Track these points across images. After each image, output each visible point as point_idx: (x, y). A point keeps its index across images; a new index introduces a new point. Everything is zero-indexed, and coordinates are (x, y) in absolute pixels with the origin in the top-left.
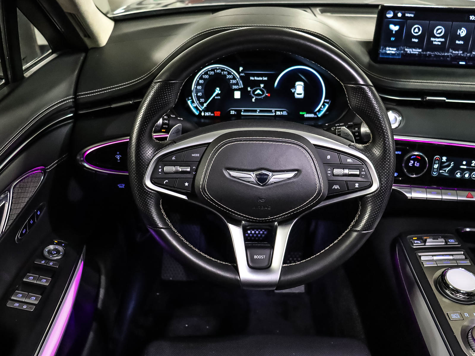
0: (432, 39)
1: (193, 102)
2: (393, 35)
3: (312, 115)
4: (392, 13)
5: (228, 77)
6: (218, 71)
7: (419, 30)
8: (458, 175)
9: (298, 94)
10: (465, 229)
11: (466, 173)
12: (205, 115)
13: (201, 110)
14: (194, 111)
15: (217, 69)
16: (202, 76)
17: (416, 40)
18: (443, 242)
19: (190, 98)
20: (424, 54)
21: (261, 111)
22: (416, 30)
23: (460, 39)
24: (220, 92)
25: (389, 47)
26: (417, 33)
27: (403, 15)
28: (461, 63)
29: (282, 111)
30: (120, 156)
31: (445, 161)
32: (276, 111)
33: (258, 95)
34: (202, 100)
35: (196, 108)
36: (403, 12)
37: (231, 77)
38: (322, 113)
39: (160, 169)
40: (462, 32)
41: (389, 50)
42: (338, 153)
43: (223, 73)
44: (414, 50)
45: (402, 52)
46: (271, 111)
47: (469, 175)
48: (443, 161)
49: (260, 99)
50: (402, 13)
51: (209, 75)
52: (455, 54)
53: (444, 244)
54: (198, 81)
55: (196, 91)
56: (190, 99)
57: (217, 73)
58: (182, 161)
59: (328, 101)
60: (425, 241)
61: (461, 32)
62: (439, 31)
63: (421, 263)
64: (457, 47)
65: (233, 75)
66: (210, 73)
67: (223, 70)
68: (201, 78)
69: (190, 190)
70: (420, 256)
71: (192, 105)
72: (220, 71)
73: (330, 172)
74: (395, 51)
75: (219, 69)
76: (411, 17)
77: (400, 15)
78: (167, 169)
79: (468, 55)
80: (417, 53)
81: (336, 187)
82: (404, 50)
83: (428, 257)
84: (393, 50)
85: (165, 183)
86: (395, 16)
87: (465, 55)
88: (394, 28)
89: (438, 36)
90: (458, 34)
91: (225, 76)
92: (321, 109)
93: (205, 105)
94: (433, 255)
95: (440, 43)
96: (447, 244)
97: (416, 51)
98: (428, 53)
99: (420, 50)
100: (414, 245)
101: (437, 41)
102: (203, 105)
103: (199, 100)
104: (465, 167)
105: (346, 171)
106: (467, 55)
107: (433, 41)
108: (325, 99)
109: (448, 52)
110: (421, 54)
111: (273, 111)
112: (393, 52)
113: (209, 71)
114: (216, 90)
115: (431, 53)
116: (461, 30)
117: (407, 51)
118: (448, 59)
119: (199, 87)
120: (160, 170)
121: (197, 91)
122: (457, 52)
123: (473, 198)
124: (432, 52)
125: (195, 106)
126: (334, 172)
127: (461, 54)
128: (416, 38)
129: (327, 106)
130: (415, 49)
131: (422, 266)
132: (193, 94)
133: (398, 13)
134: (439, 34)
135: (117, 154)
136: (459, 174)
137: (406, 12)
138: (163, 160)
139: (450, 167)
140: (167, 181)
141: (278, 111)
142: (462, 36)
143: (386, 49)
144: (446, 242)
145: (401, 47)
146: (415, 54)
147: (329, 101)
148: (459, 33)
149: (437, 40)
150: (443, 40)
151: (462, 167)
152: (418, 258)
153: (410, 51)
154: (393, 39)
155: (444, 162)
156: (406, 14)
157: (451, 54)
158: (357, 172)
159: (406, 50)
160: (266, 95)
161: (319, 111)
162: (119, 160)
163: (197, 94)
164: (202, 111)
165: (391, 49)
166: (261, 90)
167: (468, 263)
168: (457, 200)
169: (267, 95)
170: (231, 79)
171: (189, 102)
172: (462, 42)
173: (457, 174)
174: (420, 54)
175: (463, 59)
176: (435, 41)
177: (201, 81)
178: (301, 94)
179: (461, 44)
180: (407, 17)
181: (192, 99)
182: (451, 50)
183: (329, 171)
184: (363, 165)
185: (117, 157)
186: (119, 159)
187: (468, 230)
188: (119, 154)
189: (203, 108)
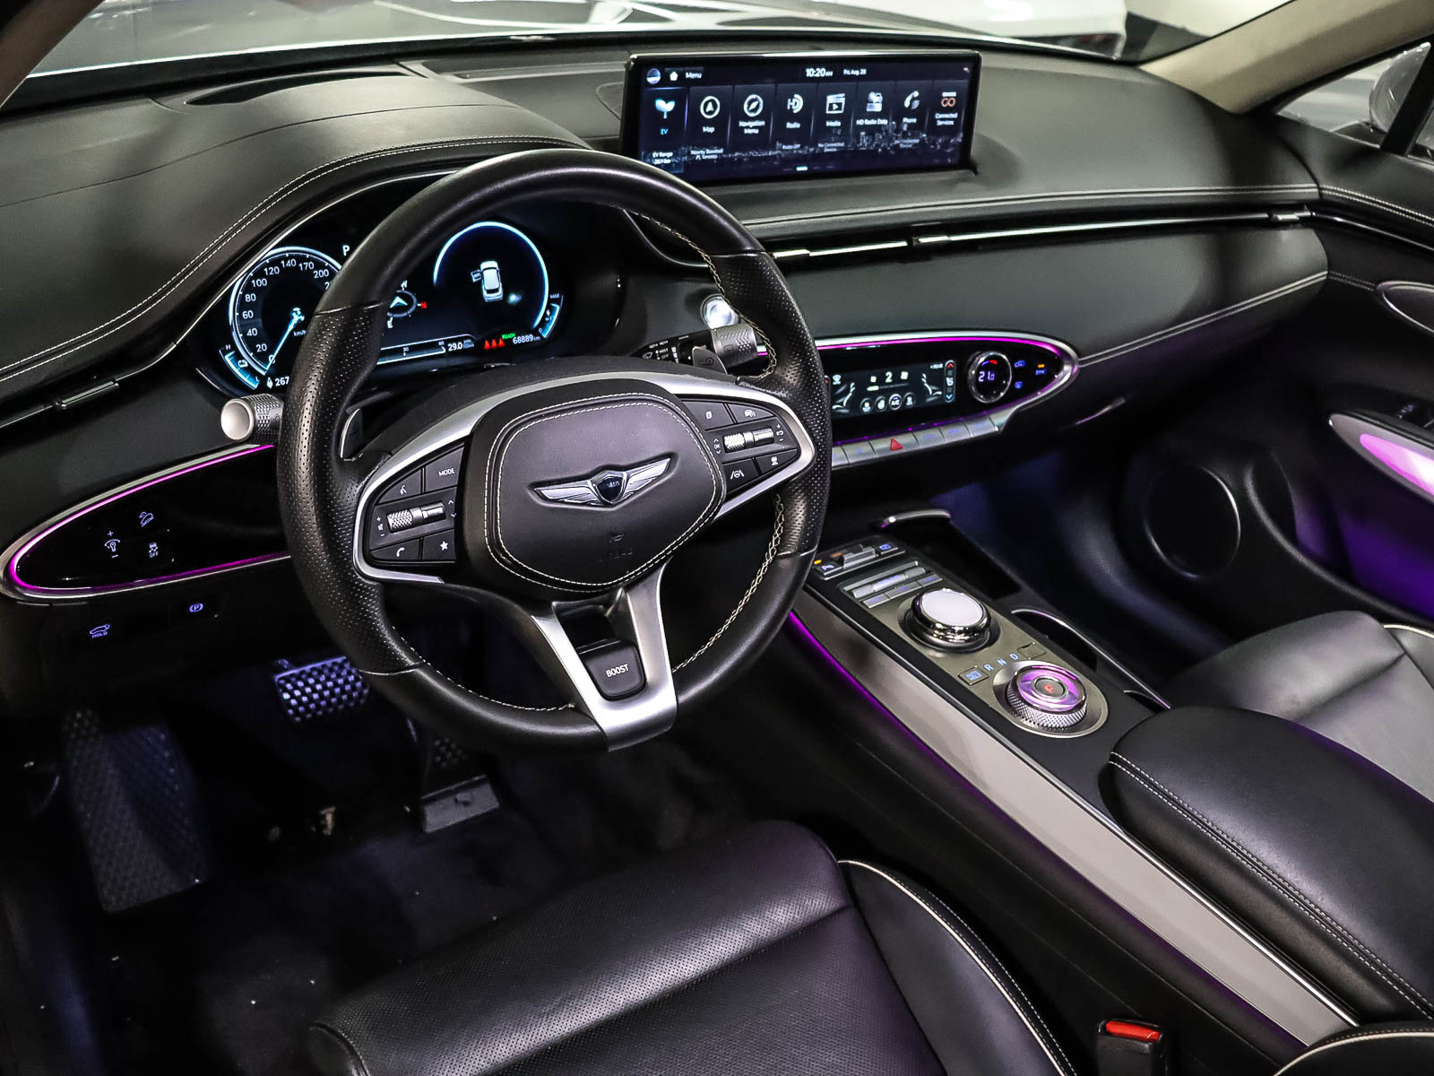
0: (742, 124)
1: (238, 357)
2: (665, 124)
3: (529, 338)
4: (659, 73)
5: (318, 274)
6: (289, 264)
7: (715, 106)
8: (867, 408)
9: (489, 292)
10: (885, 521)
11: (879, 401)
12: (277, 385)
13: (263, 373)
14: (246, 379)
15: (286, 259)
16: (249, 283)
17: (711, 130)
18: (871, 554)
19: (228, 347)
20: (728, 159)
21: (412, 350)
22: (709, 107)
23: (793, 117)
24: (302, 318)
25: (658, 151)
26: (710, 113)
27: (681, 76)
28: (799, 169)
29: (462, 340)
30: (116, 542)
31: (839, 383)
32: (447, 342)
33: (399, 309)
34: (262, 347)
35: (249, 370)
36: (681, 69)
37: (324, 273)
38: (550, 327)
39: (379, 523)
40: (796, 103)
41: (659, 158)
42: (724, 403)
43: (304, 266)
44: (708, 151)
45: (686, 158)
46: (434, 346)
47: (886, 402)
48: (834, 383)
49: (405, 317)
50: (677, 73)
51: (269, 278)
52: (787, 150)
53: (874, 556)
54: (243, 297)
55: (241, 326)
56: (229, 351)
57: (287, 268)
58: (422, 494)
59: (557, 296)
60: (841, 561)
61: (793, 104)
62: (754, 105)
63: (860, 605)
64: (791, 137)
65: (328, 268)
66: (269, 271)
67: (301, 259)
68: (248, 288)
69: (455, 558)
70: (850, 592)
71: (237, 366)
72: (293, 263)
73: (718, 446)
74: (670, 158)
75: (290, 257)
76: (696, 79)
77: (674, 76)
78: (394, 520)
79: (812, 150)
80: (715, 157)
81: (737, 474)
82: (689, 152)
83: (863, 589)
84: (666, 157)
85: (398, 555)
86: (665, 80)
87: (806, 152)
88: (665, 106)
89: (752, 115)
90: (789, 108)
91: (310, 273)
92: (547, 319)
93: (272, 359)
94: (871, 583)
95: (756, 131)
96: (881, 556)
97: (712, 154)
98: (736, 154)
99: (721, 151)
100: (825, 574)
101: (751, 128)
102: (266, 362)
103: (253, 349)
104: (876, 388)
105: (749, 437)
106: (808, 151)
107: (743, 128)
108: (550, 293)
109: (774, 148)
110: (723, 159)
111: (440, 344)
112: (668, 161)
113: (267, 265)
114: (294, 314)
115: (743, 155)
116: (794, 100)
117: (695, 156)
118: (776, 163)
119: (247, 314)
120: (380, 527)
121: (245, 326)
122: (789, 147)
123: (901, 448)
124: (744, 153)
125: (246, 365)
126: (726, 443)
127: (798, 149)
128: (710, 126)
129: (558, 308)
130: (711, 149)
131: (866, 609)
132: (234, 334)
133: (671, 72)
134: (754, 110)
135: (110, 538)
136: (867, 405)
137: (687, 68)
138: (381, 502)
139: (850, 394)
140: (403, 549)
141: (452, 341)
142: (795, 111)
143: (652, 155)
144: (878, 552)
145: (683, 148)
146: (712, 160)
147: (560, 296)
148: (791, 106)
149: (751, 124)
150: (762, 123)
151: (870, 389)
152: (849, 596)
153: (701, 155)
154: (664, 131)
155: (838, 387)
156: (687, 74)
157: (780, 152)
158: (768, 434)
159: (693, 152)
160: (417, 307)
161: (543, 323)
162: (114, 553)
163: (245, 333)
164: (267, 375)
165: (662, 154)
166: (403, 296)
167: (935, 578)
168: (849, 464)
169: (419, 305)
170: (325, 279)
171: (228, 359)
172: (796, 125)
173: (863, 406)
174: (720, 158)
175: (801, 160)
176: (748, 127)
177: (249, 298)
178: (496, 290)
179: (796, 129)
180: (689, 79)
181: (234, 347)
182: (778, 144)
183: (717, 443)
184: (775, 416)
185: (108, 545)
186: (114, 550)
187: (892, 519)
188: (113, 537)
189: (267, 368)
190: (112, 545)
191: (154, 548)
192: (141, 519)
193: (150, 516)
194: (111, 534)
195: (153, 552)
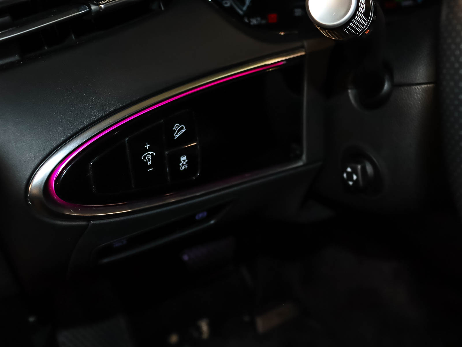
30: (152, 155)
135: (146, 150)
162: (150, 167)
185: (145, 157)
186: (149, 163)
188: (150, 149)
189: (245, 8)
190: (148, 157)
191: (184, 161)
192: (175, 131)
193: (182, 128)
194: (147, 146)
195: (183, 165)
